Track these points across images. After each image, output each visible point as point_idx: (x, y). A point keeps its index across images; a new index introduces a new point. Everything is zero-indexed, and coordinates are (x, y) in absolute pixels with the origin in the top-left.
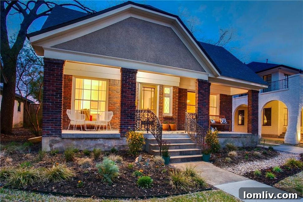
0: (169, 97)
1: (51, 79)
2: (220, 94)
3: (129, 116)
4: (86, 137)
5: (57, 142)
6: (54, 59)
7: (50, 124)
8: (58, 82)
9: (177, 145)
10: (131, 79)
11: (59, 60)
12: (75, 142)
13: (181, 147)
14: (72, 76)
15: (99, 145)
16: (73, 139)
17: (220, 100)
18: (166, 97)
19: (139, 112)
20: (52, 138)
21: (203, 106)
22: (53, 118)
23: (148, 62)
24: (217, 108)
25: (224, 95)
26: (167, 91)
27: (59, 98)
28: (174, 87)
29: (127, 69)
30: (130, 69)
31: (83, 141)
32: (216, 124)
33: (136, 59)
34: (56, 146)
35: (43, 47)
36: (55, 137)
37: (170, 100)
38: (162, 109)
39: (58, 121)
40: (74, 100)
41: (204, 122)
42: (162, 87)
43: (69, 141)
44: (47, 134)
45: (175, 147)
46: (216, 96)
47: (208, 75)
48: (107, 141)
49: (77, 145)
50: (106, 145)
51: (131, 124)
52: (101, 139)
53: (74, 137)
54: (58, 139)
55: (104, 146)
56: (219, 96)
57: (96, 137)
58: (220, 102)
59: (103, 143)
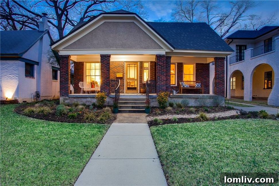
0: (148, 69)
1: (63, 66)
2: (196, 64)
3: (106, 84)
4: (81, 97)
5: (67, 99)
6: (64, 55)
7: (63, 90)
8: (66, 67)
9: (133, 102)
10: (107, 61)
11: (66, 55)
12: (75, 100)
13: (136, 103)
14: (83, 62)
15: (88, 101)
16: (74, 98)
17: (196, 68)
18: (145, 69)
19: (113, 81)
20: (64, 97)
21: (161, 74)
22: (64, 87)
23: (117, 48)
24: (194, 75)
25: (200, 63)
26: (147, 65)
27: (67, 76)
28: (151, 62)
29: (104, 55)
30: (105, 55)
31: (79, 99)
32: (190, 88)
33: (109, 48)
34: (66, 101)
35: (59, 50)
36: (66, 96)
37: (149, 72)
38: (142, 78)
39: (67, 88)
40: (86, 76)
41: (162, 86)
42: (142, 63)
43: (73, 99)
44: (62, 95)
45: (131, 103)
46: (193, 65)
47: (165, 50)
48: (93, 99)
49: (77, 101)
50: (92, 101)
51: (107, 89)
52: (89, 98)
53: (75, 97)
54: (67, 98)
55: (91, 102)
56: (195, 65)
57: (86, 97)
58: (196, 70)
59: (91, 100)
